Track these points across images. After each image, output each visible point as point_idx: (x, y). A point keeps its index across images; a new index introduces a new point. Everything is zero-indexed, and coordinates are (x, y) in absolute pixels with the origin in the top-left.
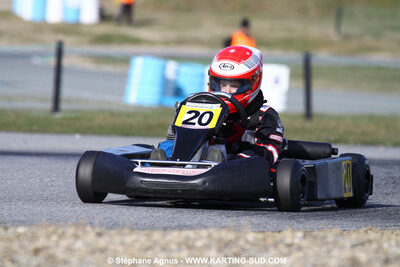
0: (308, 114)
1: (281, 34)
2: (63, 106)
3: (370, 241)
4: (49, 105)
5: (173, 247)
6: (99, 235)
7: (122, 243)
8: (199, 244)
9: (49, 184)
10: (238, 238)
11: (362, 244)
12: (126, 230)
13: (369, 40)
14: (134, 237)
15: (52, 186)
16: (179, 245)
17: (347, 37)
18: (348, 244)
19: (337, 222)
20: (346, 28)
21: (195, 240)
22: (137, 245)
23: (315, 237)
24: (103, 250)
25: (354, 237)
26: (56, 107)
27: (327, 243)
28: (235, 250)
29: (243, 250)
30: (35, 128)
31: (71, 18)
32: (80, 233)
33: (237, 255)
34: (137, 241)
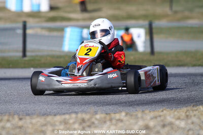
0: (152, 52)
1: (142, 12)
2: (28, 54)
3: (160, 116)
4: (21, 54)
5: (57, 123)
6: (21, 119)
7: (31, 123)
8: (71, 121)
9: (10, 94)
10: (91, 118)
11: (156, 117)
12: (35, 116)
13: (187, 13)
14: (38, 119)
15: (11, 95)
16: (61, 122)
17: (176, 12)
18: (148, 118)
19: (153, 106)
20: (175, 8)
21: (69, 119)
22: (39, 124)
23: (132, 115)
24: (20, 127)
25: (152, 114)
26: (24, 55)
27: (138, 118)
28: (88, 124)
29: (93, 123)
30: (11, 66)
31: (35, 9)
32: (11, 119)
33: (89, 126)
34: (38, 121)
